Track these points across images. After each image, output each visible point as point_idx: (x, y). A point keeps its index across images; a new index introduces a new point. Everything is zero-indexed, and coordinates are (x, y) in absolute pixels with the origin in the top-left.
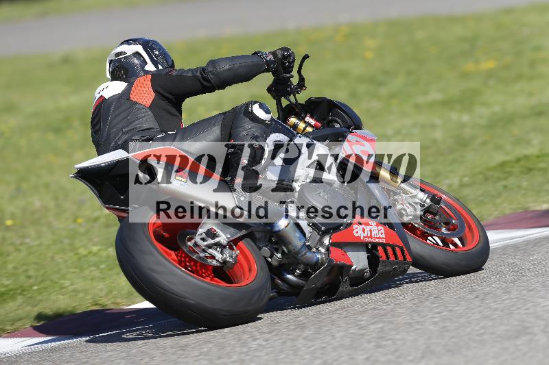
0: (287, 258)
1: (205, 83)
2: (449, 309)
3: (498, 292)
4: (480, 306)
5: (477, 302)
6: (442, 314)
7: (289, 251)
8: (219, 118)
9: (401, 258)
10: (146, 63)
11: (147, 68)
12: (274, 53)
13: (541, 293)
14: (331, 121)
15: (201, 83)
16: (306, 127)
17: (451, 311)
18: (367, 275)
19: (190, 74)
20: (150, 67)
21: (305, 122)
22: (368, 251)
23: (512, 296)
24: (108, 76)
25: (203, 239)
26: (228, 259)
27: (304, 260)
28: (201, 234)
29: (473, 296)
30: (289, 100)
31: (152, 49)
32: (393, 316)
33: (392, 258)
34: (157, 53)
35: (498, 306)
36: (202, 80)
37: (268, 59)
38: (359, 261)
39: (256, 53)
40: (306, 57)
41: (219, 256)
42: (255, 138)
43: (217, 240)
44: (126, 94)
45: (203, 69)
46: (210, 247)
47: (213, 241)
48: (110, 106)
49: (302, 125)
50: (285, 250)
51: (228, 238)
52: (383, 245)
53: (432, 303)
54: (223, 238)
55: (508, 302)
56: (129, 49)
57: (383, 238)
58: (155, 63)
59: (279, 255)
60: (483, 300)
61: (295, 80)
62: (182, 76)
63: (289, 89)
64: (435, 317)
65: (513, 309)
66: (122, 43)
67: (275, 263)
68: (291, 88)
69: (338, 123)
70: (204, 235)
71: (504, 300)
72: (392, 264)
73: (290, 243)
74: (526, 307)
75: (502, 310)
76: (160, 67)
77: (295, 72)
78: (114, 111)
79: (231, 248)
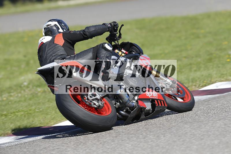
0: (121, 105)
1: (85, 36)
2: (89, 148)
3: (110, 141)
4: (102, 147)
5: (101, 146)
6: (87, 151)
7: (123, 102)
8: (91, 49)
9: (163, 105)
10: (59, 29)
11: (59, 31)
12: (110, 24)
13: (128, 142)
14: (131, 51)
15: (83, 36)
16: (122, 53)
17: (90, 149)
18: (151, 112)
19: (78, 33)
20: (61, 30)
21: (122, 52)
22: (151, 102)
23: (115, 143)
24: (44, 34)
25: (91, 97)
26: (101, 105)
27: (129, 105)
28: (90, 95)
29: (99, 143)
30: (115, 43)
31: (61, 23)
32: (66, 151)
33: (160, 105)
34: (63, 25)
35: (109, 147)
36: (83, 35)
37: (109, 26)
38: (148, 106)
39: (104, 24)
40: (122, 25)
41: (97, 104)
42: (107, 57)
43: (96, 97)
44: (52, 41)
45: (84, 31)
46: (93, 100)
47: (95, 98)
48: (46, 46)
49: (120, 53)
50: (121, 101)
51: (100, 96)
52: (157, 100)
53: (82, 146)
54: (98, 97)
55: (113, 145)
56: (53, 23)
57: (157, 97)
58: (63, 29)
59: (119, 104)
60: (103, 145)
61: (118, 35)
62: (75, 33)
63: (115, 38)
64: (83, 152)
65: (116, 148)
66: (49, 21)
67: (117, 107)
68: (116, 38)
69: (134, 52)
70: (91, 95)
71: (112, 145)
72: (160, 107)
73: (124, 99)
74: (121, 147)
75: (111, 149)
76: (65, 30)
77: (118, 32)
78: (48, 48)
79: (101, 100)
